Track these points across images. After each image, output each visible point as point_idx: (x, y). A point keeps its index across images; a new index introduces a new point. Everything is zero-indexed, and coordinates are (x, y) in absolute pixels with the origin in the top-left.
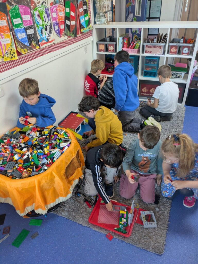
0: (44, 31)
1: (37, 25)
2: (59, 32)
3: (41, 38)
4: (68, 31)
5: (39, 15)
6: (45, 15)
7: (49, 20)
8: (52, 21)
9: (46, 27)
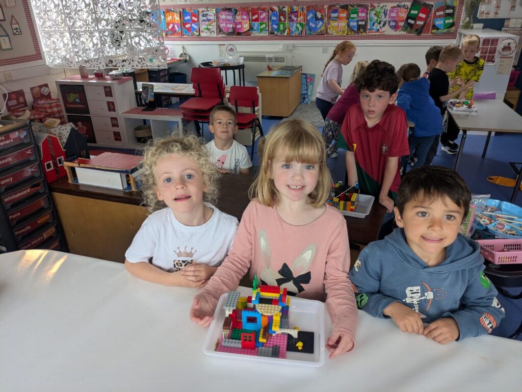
0: (376, 24)
1: (370, 19)
2: (396, 27)
3: (371, 28)
4: (409, 29)
5: (375, 14)
6: (383, 14)
7: (385, 17)
8: (389, 18)
9: (380, 22)
